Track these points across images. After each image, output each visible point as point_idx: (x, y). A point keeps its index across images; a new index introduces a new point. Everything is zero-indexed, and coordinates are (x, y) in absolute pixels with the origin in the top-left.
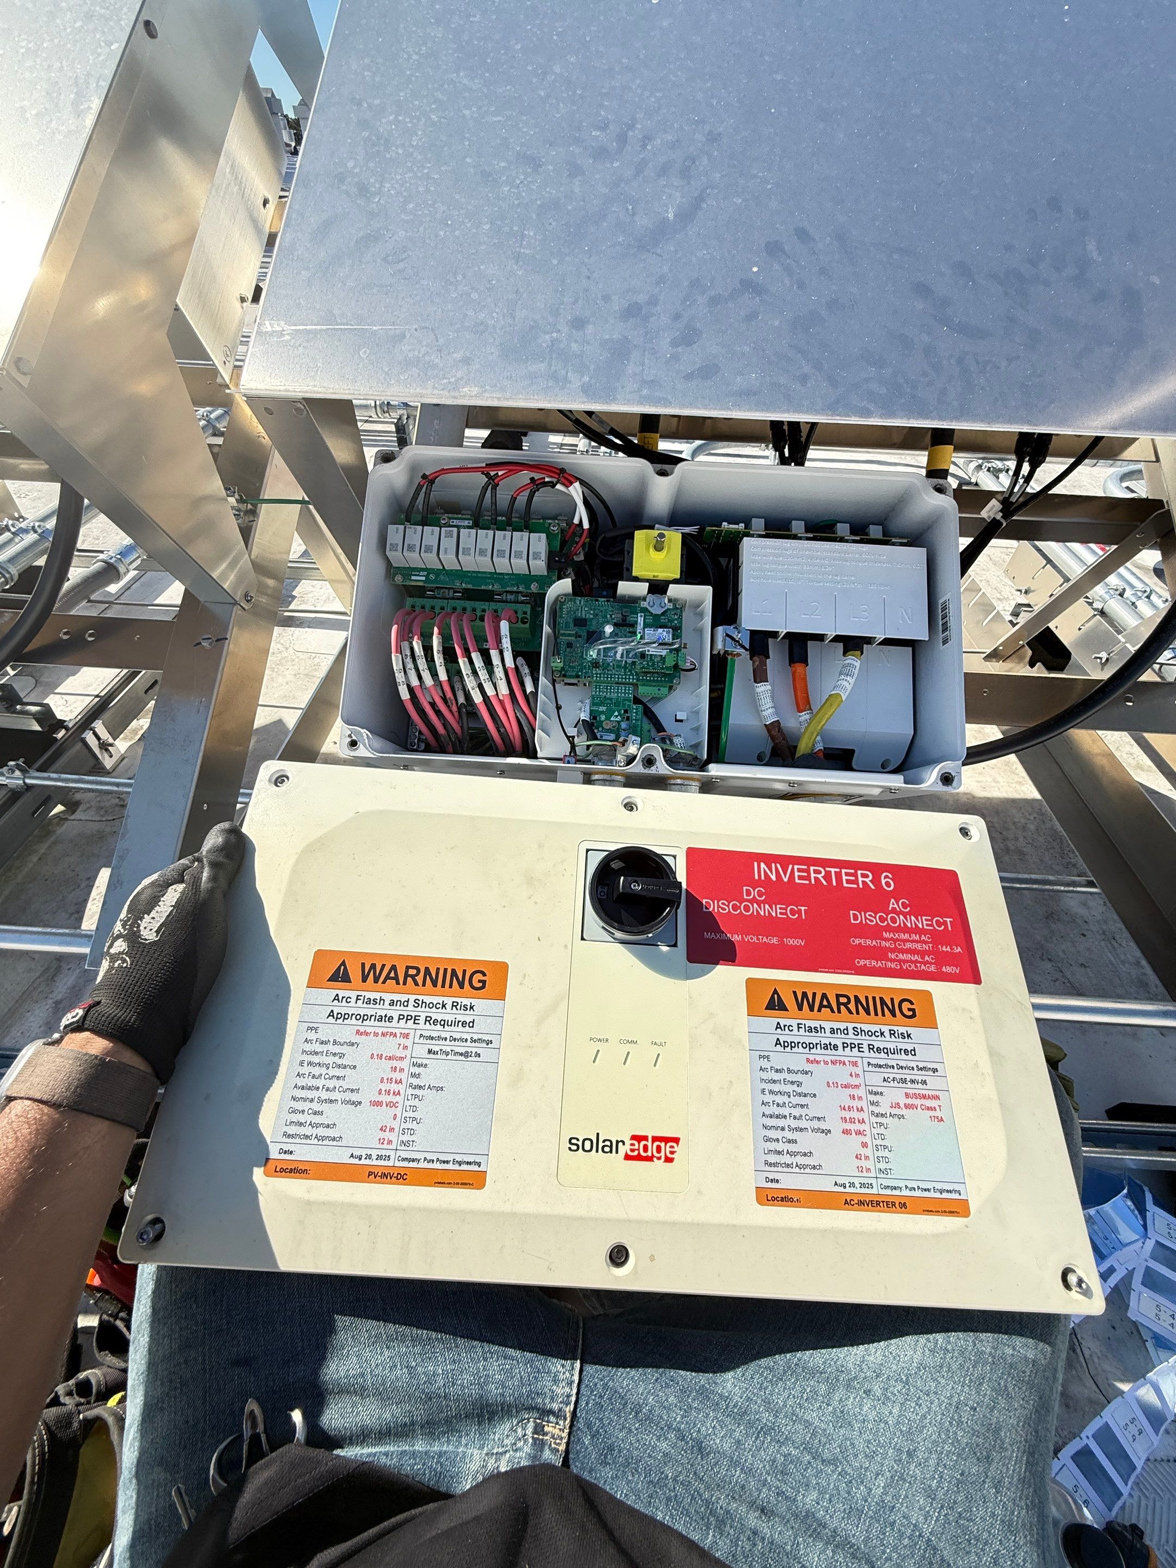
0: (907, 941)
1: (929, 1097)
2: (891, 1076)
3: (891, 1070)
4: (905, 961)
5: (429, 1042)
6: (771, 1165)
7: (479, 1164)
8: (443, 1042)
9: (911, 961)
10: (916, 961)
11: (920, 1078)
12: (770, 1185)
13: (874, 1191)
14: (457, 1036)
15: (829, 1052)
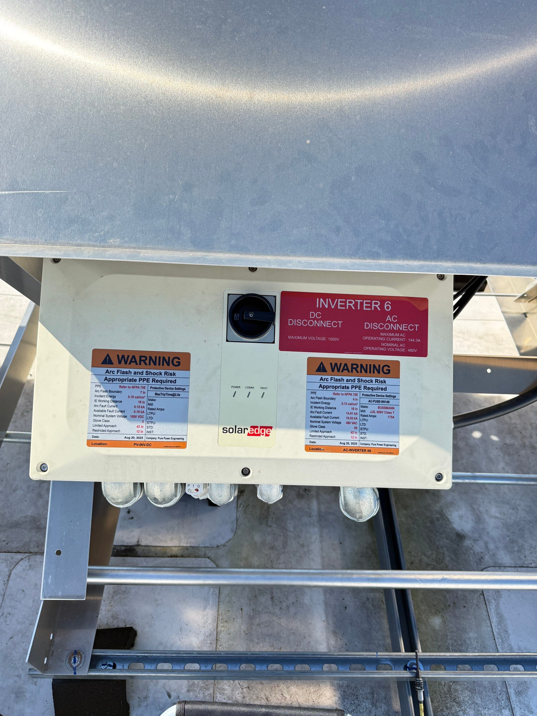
0: (393, 337)
1: (389, 408)
2: (373, 400)
3: (374, 397)
4: (389, 347)
5: (155, 390)
6: (312, 436)
7: (183, 439)
8: (162, 390)
9: (393, 347)
10: (396, 347)
11: (386, 400)
12: (311, 444)
13: (358, 445)
14: (167, 387)
15: (345, 390)
